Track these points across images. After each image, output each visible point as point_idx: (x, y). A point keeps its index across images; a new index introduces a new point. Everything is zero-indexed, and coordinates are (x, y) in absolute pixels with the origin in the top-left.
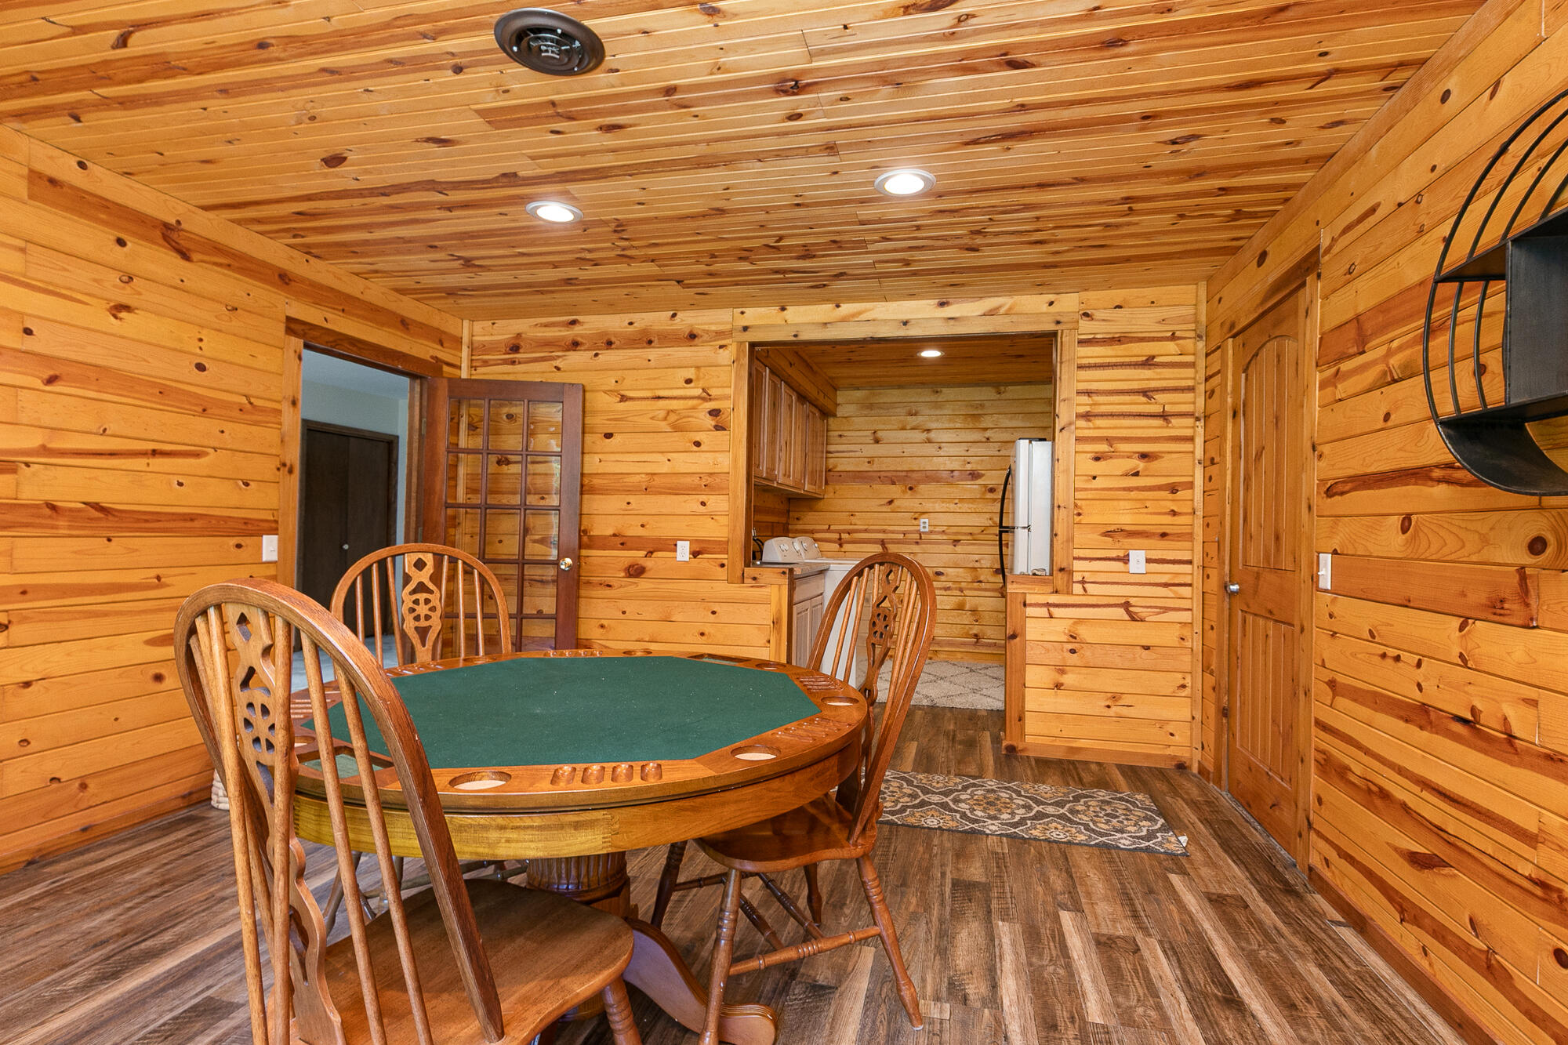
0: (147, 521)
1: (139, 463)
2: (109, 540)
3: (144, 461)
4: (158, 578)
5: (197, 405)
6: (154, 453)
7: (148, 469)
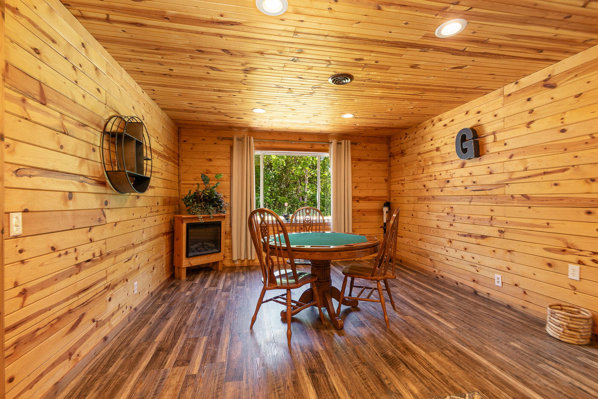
0: (543, 201)
1: (538, 179)
2: (530, 207)
3: (541, 177)
4: (548, 224)
5: (561, 148)
6: (545, 173)
7: (542, 180)
